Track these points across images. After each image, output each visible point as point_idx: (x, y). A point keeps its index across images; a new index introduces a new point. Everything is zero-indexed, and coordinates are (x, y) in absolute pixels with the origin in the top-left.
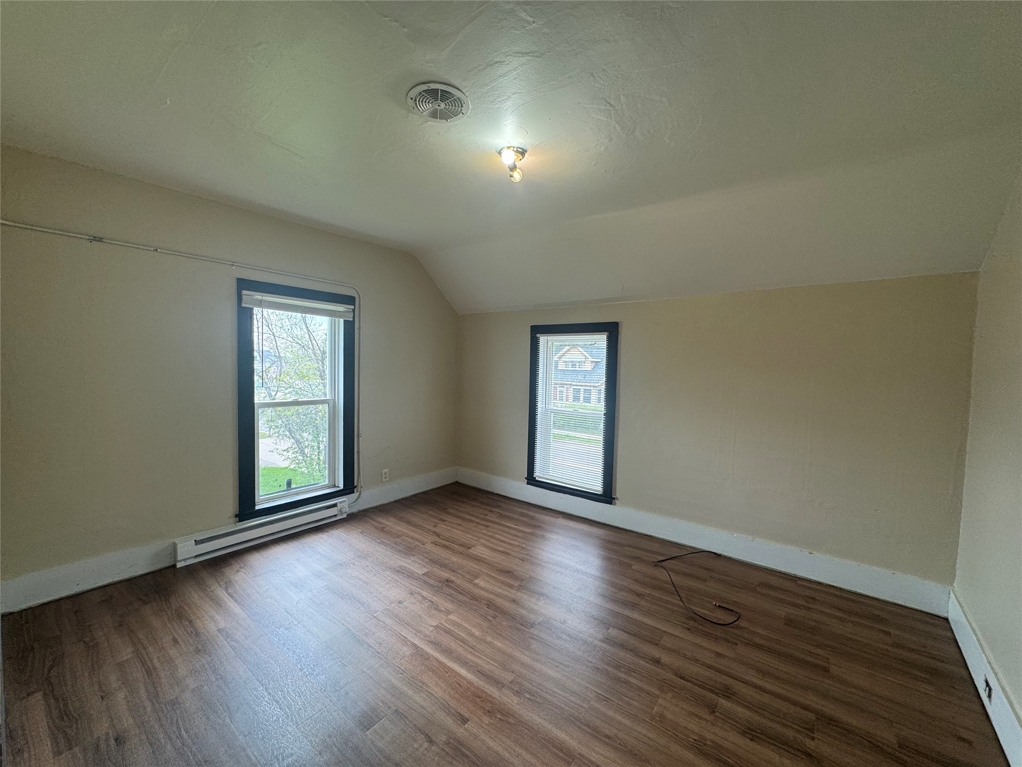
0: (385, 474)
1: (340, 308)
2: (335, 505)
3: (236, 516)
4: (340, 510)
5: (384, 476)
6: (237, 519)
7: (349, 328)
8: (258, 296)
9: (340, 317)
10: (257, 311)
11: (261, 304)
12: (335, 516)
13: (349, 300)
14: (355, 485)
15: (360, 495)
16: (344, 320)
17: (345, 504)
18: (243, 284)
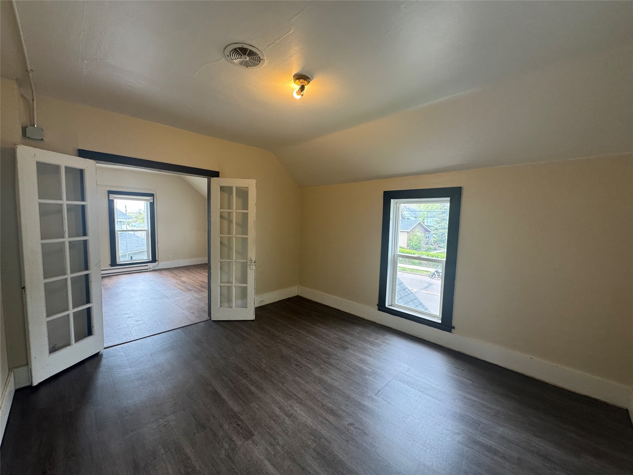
0: (170, 257)
1: (148, 198)
2: (147, 266)
3: (110, 265)
4: (149, 267)
5: (170, 258)
6: (110, 266)
7: (152, 205)
8: (115, 196)
9: (148, 201)
10: (115, 200)
11: (116, 198)
12: (148, 269)
13: (152, 195)
14: (157, 259)
15: (158, 264)
16: (150, 202)
17: (151, 265)
18: (110, 192)
